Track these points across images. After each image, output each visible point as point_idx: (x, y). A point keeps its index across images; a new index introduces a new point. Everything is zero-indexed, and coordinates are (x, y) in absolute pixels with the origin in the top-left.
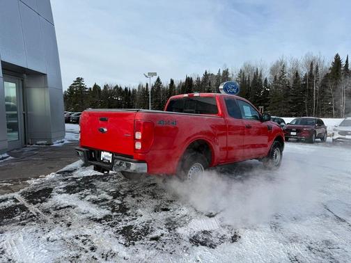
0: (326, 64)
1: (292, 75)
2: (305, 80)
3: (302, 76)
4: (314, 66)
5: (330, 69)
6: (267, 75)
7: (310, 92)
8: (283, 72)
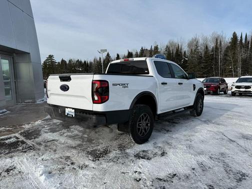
0: (227, 39)
1: (203, 48)
2: (212, 51)
3: (210, 48)
4: (219, 41)
5: (230, 43)
6: (185, 49)
7: (216, 60)
8: (197, 46)
